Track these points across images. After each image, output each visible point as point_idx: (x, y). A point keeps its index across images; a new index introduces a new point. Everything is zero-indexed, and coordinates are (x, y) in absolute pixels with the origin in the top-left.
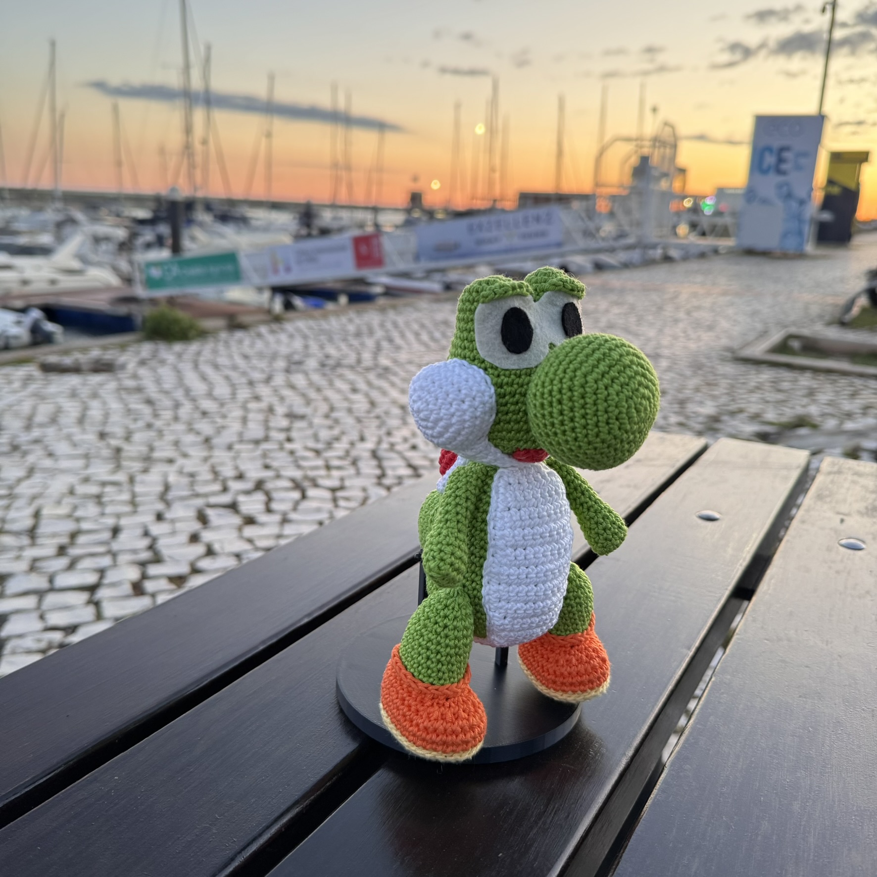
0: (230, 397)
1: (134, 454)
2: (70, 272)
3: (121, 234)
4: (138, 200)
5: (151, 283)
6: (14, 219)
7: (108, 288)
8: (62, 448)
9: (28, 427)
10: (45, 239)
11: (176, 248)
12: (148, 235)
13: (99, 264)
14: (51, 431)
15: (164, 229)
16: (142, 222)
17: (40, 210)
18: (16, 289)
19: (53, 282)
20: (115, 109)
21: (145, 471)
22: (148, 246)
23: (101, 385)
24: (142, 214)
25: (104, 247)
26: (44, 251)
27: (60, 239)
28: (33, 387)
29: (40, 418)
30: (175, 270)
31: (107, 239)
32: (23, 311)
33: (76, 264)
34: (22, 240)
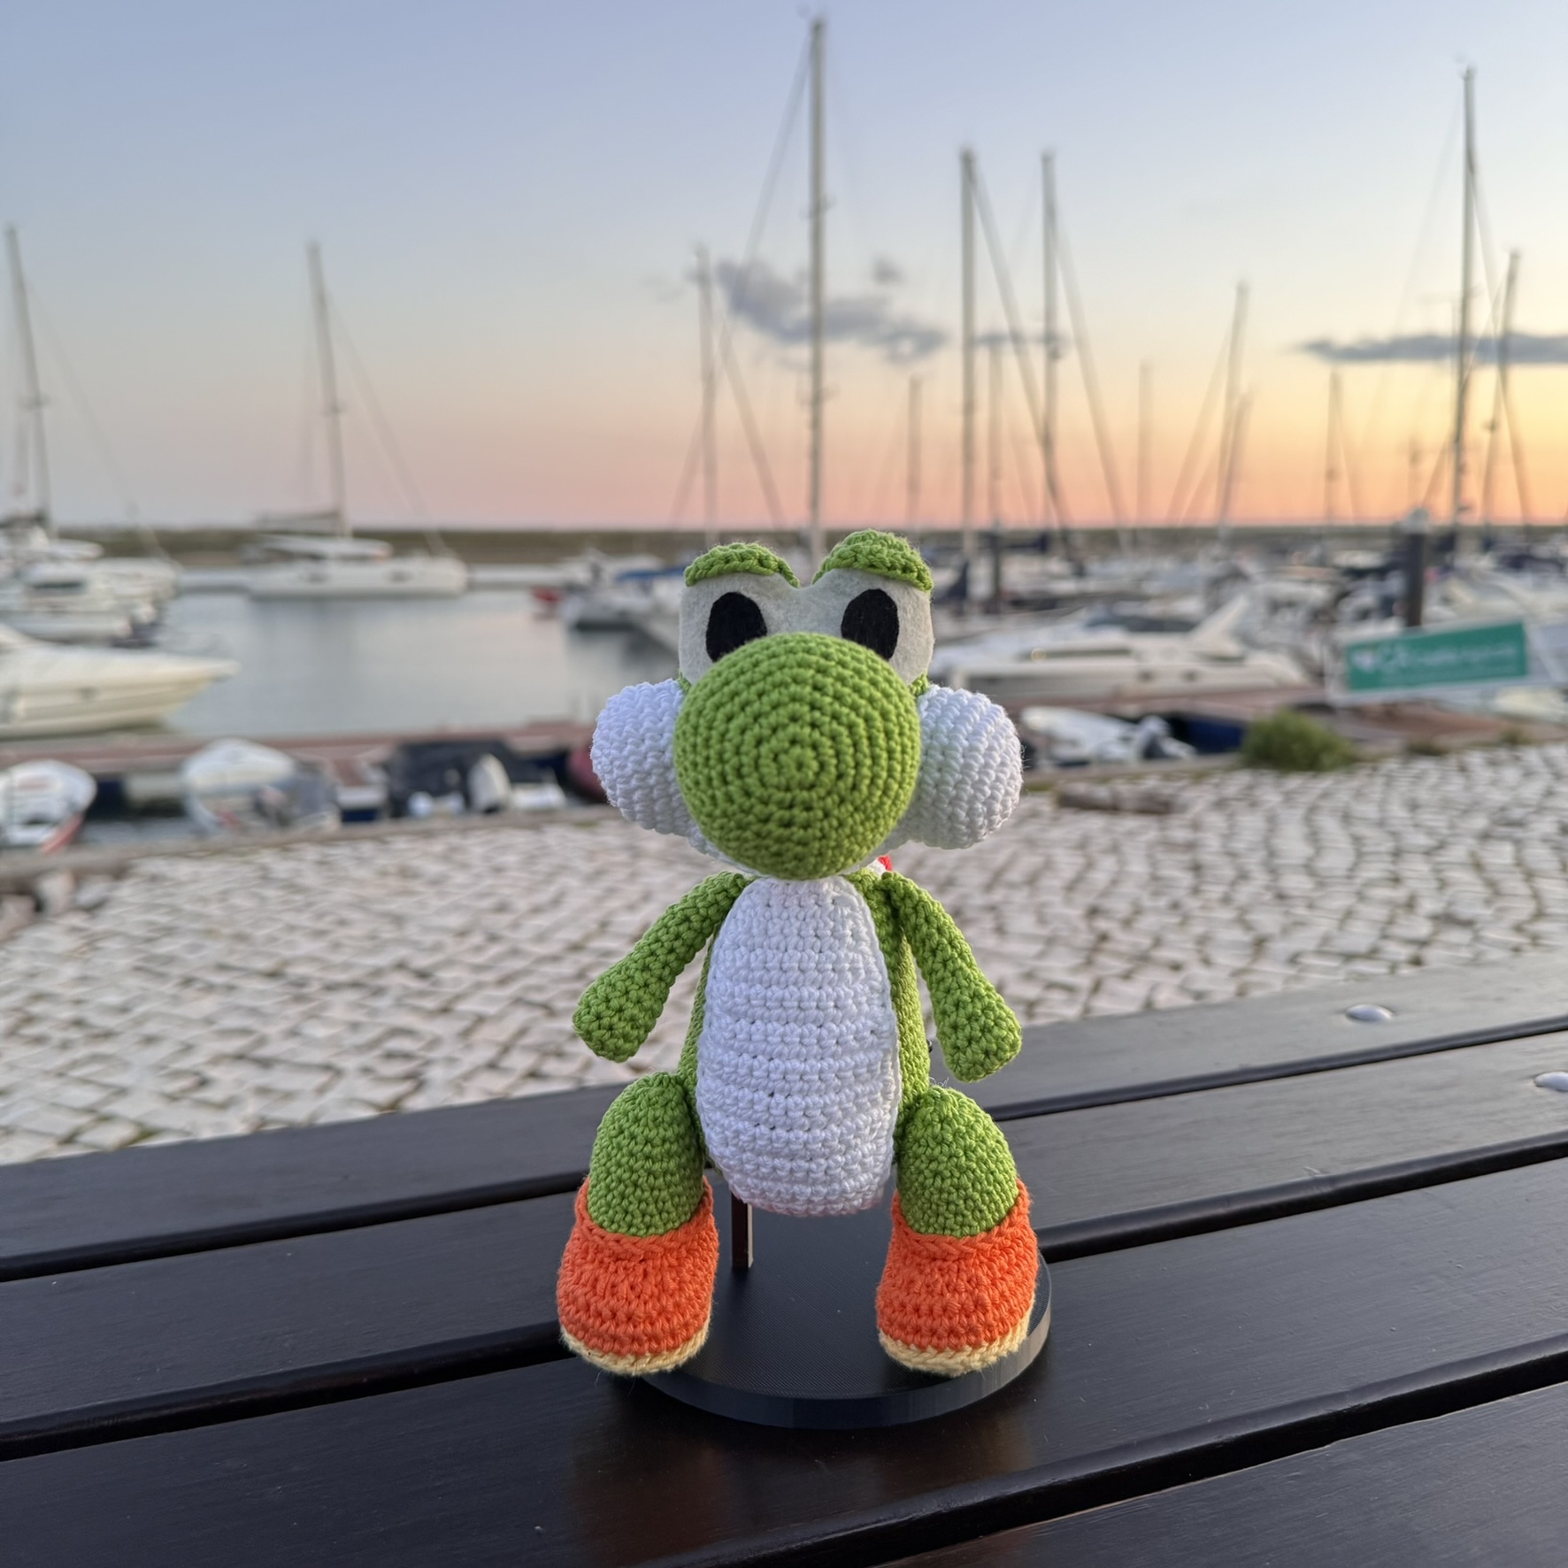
0: (1345, 873)
1: (1123, 948)
2: (1222, 660)
3: (1318, 594)
4: (1359, 536)
5: (1358, 679)
6: (1149, 576)
7: (1283, 687)
8: (1023, 923)
9: (989, 887)
10: (1190, 606)
11: (1413, 616)
12: (1367, 596)
13: (1271, 648)
14: (1020, 896)
15: (1395, 584)
16: (1358, 574)
17: (1188, 559)
18: (1132, 685)
19: (1191, 676)
20: (1336, 385)
21: (1127, 976)
22: (1364, 615)
23: (1131, 834)
24: (1363, 559)
25: (1287, 617)
26: (1183, 626)
27: (1215, 606)
28: (1030, 828)
29: (1014, 875)
30: (1403, 657)
31: (1291, 604)
32: (1135, 721)
33: (1232, 648)
34: (1152, 610)
